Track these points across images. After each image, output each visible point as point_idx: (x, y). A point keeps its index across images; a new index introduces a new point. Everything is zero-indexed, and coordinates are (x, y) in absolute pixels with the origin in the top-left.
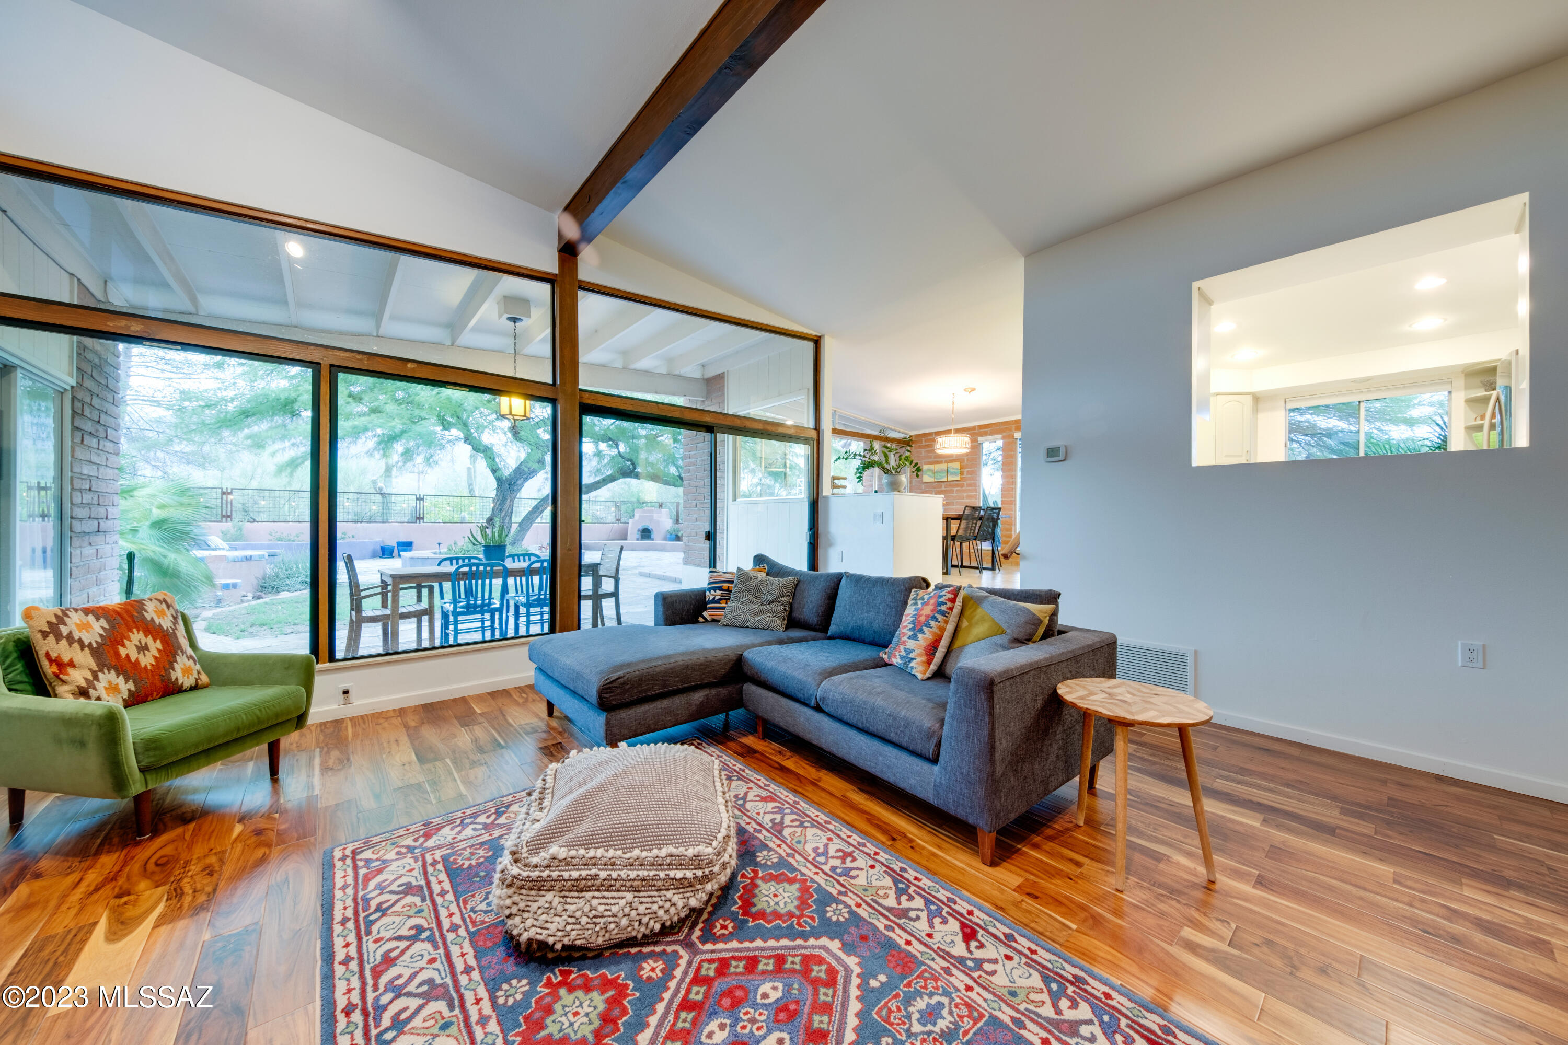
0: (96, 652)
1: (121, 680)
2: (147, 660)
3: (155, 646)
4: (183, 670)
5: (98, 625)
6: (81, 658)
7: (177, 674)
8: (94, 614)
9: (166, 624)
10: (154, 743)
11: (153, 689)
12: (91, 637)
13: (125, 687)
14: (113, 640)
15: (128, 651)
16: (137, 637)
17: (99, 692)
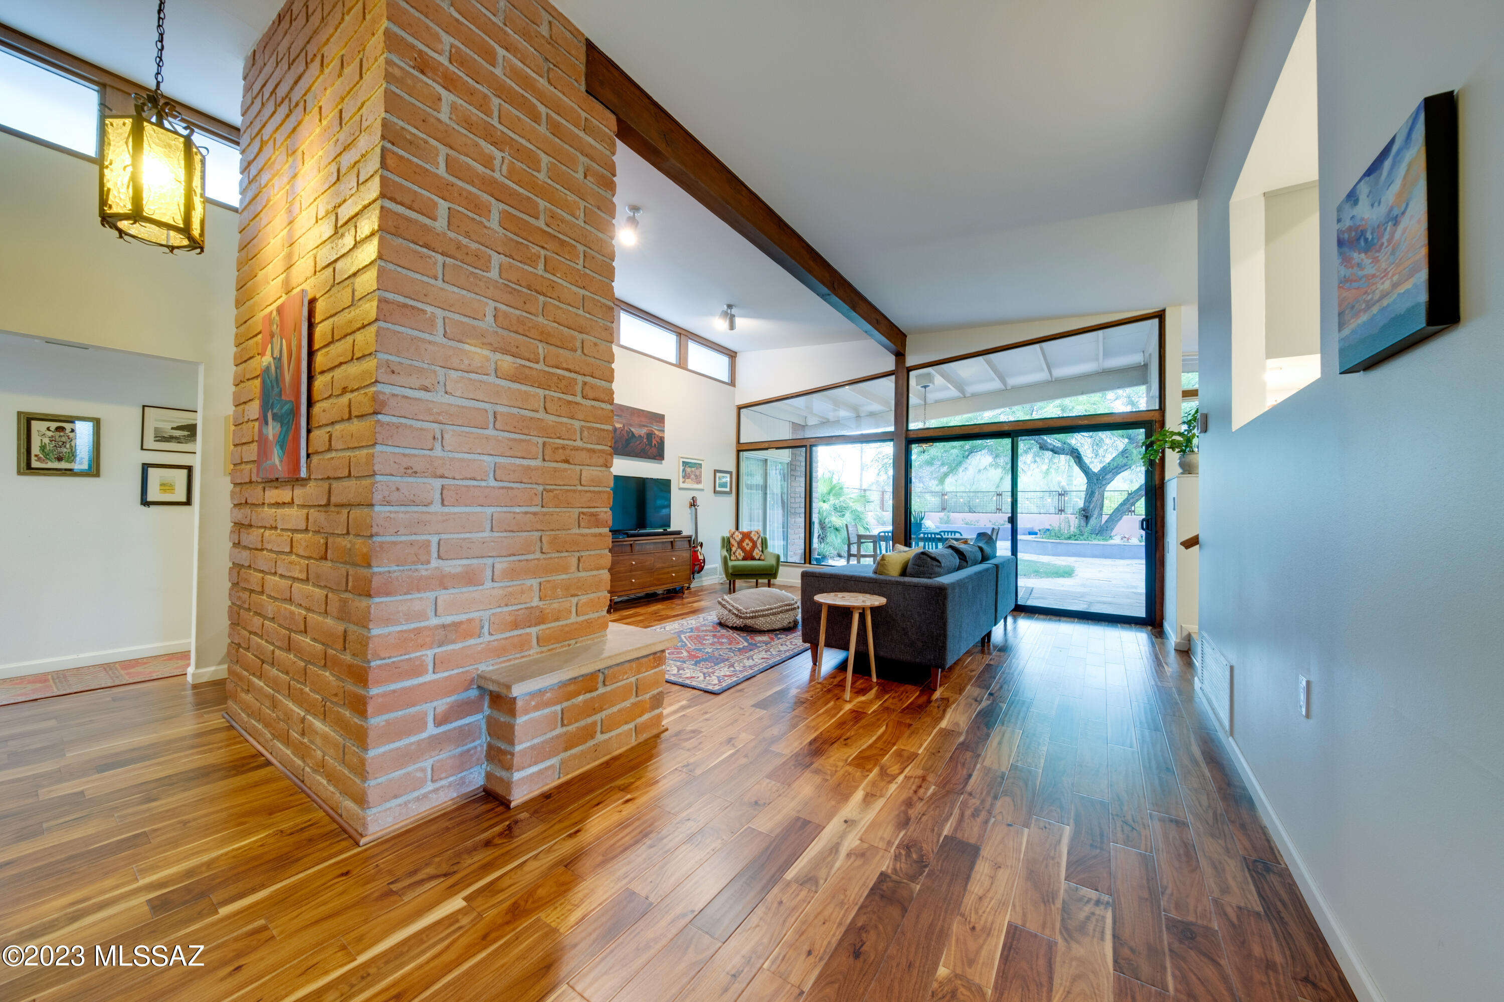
0: (738, 543)
1: (741, 552)
2: (748, 548)
3: (751, 545)
4: (757, 553)
5: (740, 536)
6: (736, 544)
7: (754, 554)
8: (741, 533)
9: (755, 539)
10: (734, 567)
11: (749, 556)
12: (738, 539)
13: (742, 554)
14: (742, 541)
15: (744, 544)
16: (747, 541)
17: (737, 554)
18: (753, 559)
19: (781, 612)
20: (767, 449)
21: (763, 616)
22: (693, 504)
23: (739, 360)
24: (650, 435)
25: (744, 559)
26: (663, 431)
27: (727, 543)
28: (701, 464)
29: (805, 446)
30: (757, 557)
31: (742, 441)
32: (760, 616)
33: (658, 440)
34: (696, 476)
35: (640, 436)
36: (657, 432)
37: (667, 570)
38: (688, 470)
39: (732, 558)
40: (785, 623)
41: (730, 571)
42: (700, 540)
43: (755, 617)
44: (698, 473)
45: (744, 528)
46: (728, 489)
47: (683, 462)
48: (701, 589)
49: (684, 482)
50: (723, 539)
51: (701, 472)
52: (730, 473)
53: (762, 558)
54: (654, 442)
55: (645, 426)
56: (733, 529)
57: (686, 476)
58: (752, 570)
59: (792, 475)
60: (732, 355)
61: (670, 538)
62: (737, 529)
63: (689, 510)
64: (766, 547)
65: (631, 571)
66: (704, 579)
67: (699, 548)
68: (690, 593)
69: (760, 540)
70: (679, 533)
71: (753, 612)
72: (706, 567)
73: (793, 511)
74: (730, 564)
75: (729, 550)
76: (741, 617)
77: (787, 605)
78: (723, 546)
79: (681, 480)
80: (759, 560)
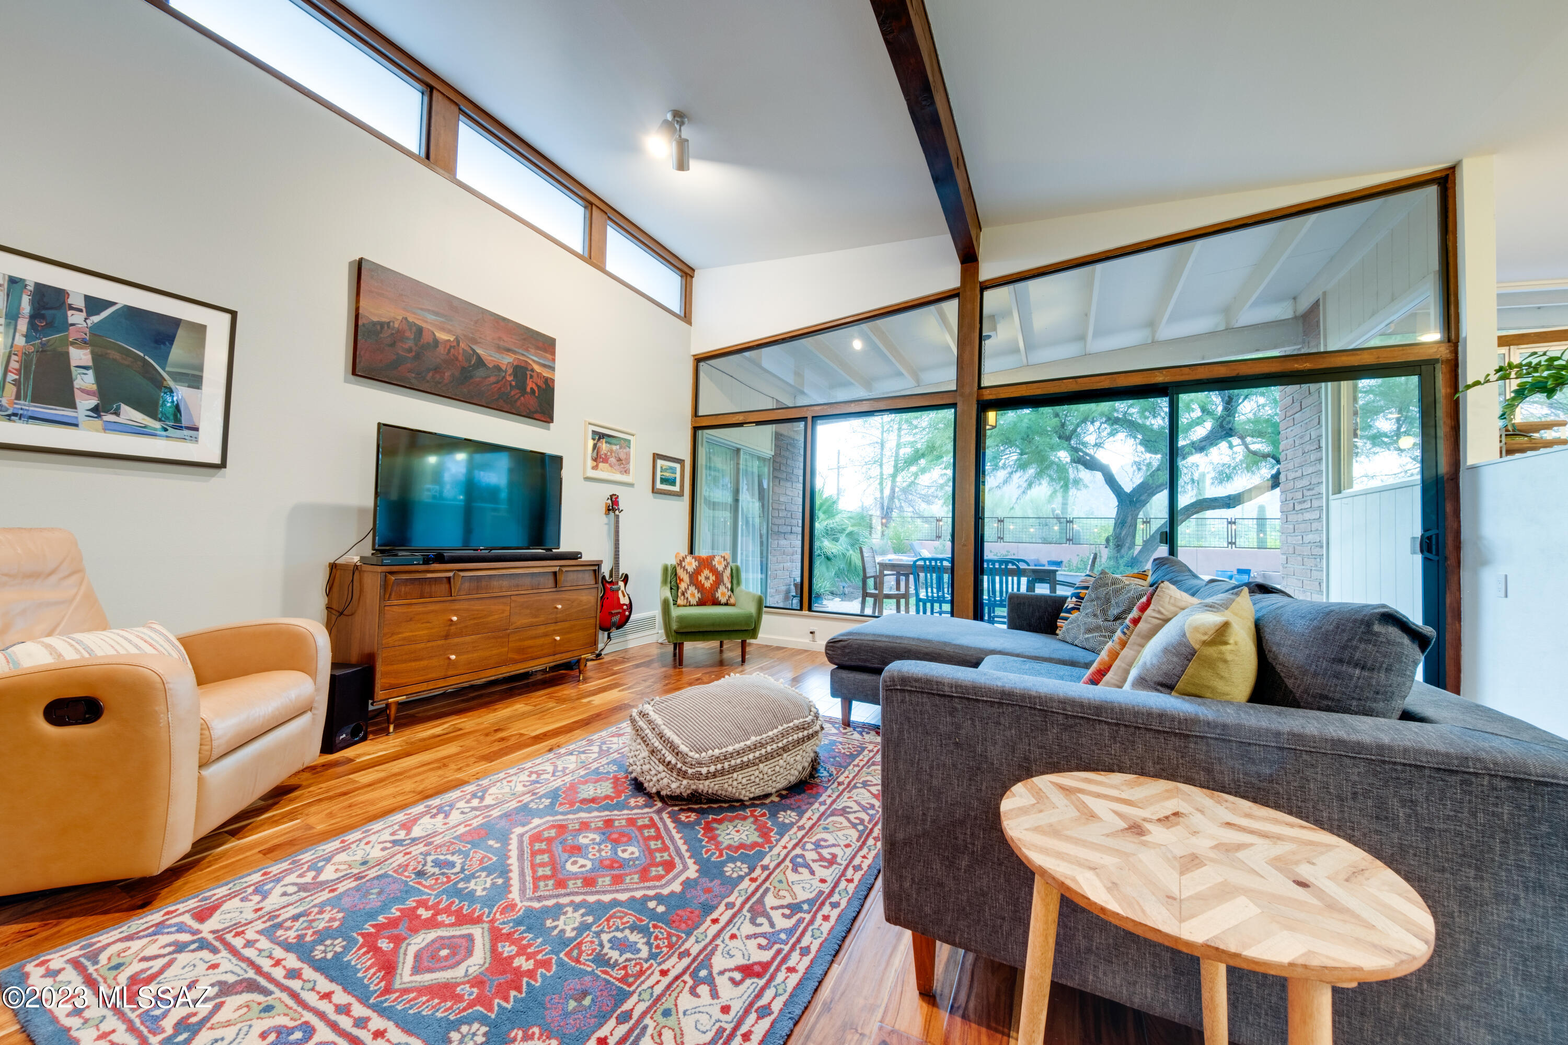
0: (691, 576)
1: (696, 592)
2: (707, 585)
3: (712, 578)
4: (722, 594)
5: (695, 564)
6: (686, 578)
7: (719, 595)
8: (696, 559)
9: (720, 568)
10: (681, 619)
11: (708, 599)
12: (690, 569)
13: (697, 595)
14: (697, 572)
15: (702, 578)
16: (706, 572)
17: (688, 595)
18: (716, 603)
19: (785, 749)
20: (740, 425)
21: (744, 766)
22: (613, 506)
23: (698, 281)
24: (521, 371)
25: (701, 603)
26: (552, 369)
27: (671, 577)
28: (629, 441)
29: (804, 419)
30: (723, 600)
31: (701, 413)
32: (734, 769)
33: (541, 383)
34: (619, 460)
35: (498, 368)
36: (537, 368)
37: (542, 630)
38: (604, 446)
39: (680, 602)
40: (793, 776)
41: (674, 626)
42: (622, 570)
43: (722, 772)
44: (622, 456)
45: (703, 551)
46: (677, 488)
47: (594, 432)
48: (623, 657)
49: (593, 468)
50: (665, 569)
51: (628, 454)
52: (681, 462)
53: (732, 601)
54: (530, 385)
55: (509, 350)
56: (684, 550)
57: (598, 458)
58: (713, 625)
59: (775, 477)
60: (686, 272)
61: (553, 566)
62: (691, 551)
63: (604, 519)
64: (739, 583)
65: (446, 637)
66: (630, 637)
67: (621, 584)
68: (599, 668)
69: (728, 571)
70: (575, 556)
71: (717, 760)
72: (633, 617)
73: (775, 528)
74: (675, 612)
75: (675, 588)
76: (683, 774)
77: (798, 728)
78: (664, 582)
79: (590, 463)
80: (726, 604)
